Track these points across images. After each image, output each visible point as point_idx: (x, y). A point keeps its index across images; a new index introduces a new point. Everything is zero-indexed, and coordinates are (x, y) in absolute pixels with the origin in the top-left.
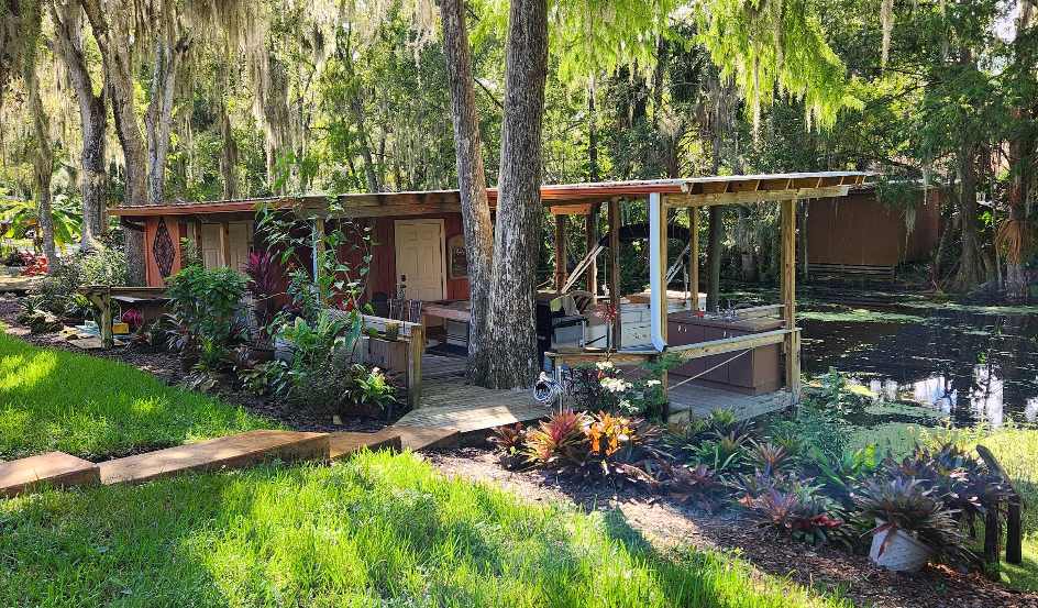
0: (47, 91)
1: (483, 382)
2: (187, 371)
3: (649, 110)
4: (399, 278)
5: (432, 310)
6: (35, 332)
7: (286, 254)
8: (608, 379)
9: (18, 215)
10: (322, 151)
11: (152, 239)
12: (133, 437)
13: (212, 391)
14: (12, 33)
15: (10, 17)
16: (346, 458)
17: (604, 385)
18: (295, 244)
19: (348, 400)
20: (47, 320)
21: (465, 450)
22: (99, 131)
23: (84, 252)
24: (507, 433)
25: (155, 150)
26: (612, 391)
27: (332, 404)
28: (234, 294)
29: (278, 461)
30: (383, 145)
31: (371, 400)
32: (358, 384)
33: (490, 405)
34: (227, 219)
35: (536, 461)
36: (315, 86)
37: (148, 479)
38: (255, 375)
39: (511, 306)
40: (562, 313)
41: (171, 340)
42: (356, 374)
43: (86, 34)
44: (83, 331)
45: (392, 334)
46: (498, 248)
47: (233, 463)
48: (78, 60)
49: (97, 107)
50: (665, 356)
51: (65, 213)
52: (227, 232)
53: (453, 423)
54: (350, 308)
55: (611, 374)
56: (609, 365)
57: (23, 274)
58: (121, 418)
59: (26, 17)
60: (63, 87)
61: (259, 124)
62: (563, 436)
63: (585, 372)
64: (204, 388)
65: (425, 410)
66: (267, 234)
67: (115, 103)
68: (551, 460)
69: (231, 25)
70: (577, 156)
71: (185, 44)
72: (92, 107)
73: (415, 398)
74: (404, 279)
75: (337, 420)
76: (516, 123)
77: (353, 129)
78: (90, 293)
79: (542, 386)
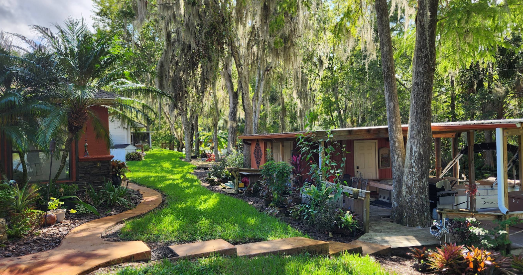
0: (218, 90)
1: (400, 221)
2: (267, 206)
3: (486, 84)
4: (355, 168)
5: (372, 184)
6: (211, 185)
7: (309, 156)
8: (474, 227)
9: (206, 138)
10: (320, 110)
11: (254, 148)
12: (249, 235)
13: (277, 216)
14: (209, 70)
15: (209, 63)
16: (337, 255)
17: (471, 230)
18: (313, 152)
19: (335, 226)
20: (215, 181)
21: (394, 257)
22: (235, 104)
23: (228, 153)
24: (418, 252)
25: (255, 112)
26: (477, 234)
27: (328, 227)
28: (287, 173)
29: (307, 253)
30: (346, 106)
31: (346, 227)
32: (340, 218)
33: (405, 234)
34: (283, 140)
35: (434, 268)
36: (318, 82)
37: (255, 255)
38: (295, 210)
39: (415, 185)
40: (443, 189)
41: (261, 192)
42: (340, 213)
43: (233, 67)
44: (228, 186)
45: (356, 196)
46: (408, 156)
47: (289, 252)
48: (229, 78)
49: (235, 96)
50: (508, 217)
51: (221, 137)
52: (283, 146)
53: (387, 242)
54: (336, 182)
55: (475, 224)
56: (474, 220)
57: (207, 161)
58: (243, 226)
59: (214, 63)
60: (223, 88)
61: (295, 101)
62: (451, 257)
63: (459, 223)
64: (274, 214)
65: (372, 234)
66: (301, 147)
67: (243, 94)
68: (444, 269)
69: (287, 60)
70: (444, 109)
71: (268, 69)
72: (233, 96)
73: (367, 227)
74: (358, 168)
75: (330, 235)
76: (418, 94)
77: (333, 100)
78: (231, 170)
79: (434, 228)
